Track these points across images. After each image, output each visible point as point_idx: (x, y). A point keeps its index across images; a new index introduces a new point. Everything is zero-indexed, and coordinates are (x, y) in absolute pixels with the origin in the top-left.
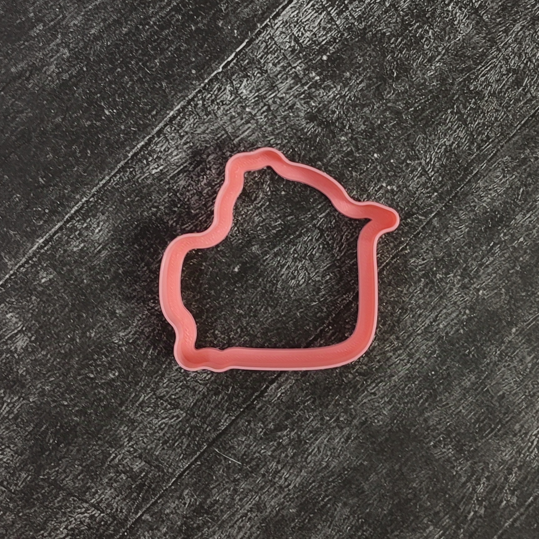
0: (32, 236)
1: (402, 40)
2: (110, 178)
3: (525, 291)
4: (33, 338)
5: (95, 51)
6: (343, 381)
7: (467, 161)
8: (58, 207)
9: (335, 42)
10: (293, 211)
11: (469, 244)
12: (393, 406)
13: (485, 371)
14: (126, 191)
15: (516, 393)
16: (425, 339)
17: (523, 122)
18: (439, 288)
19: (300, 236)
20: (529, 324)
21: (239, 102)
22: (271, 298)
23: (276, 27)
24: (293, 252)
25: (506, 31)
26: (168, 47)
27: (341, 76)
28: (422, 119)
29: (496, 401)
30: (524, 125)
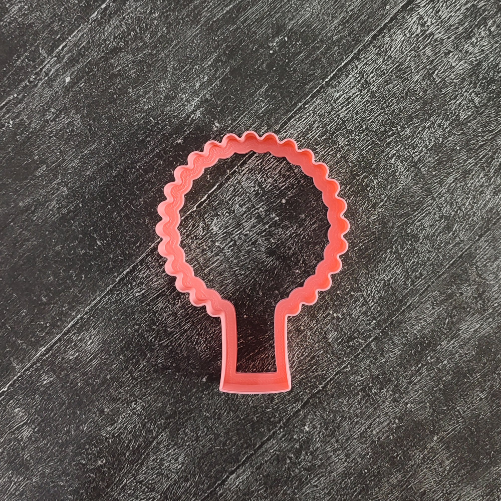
0: (36, 345)
1: (350, 188)
2: (101, 299)
3: (446, 405)
4: (36, 430)
5: (89, 190)
6: (291, 474)
7: (402, 294)
8: (57, 322)
9: (293, 188)
10: (253, 332)
11: (400, 365)
12: (332, 497)
13: (410, 471)
14: (114, 310)
15: (435, 491)
16: (360, 443)
17: (451, 262)
18: (373, 400)
19: (258, 353)
20: (449, 433)
21: (210, 237)
22: (232, 404)
23: (243, 173)
24: (252, 367)
25: (441, 183)
26: (151, 188)
27: (297, 217)
28: (366, 257)
29: (418, 496)
30: (452, 265)
